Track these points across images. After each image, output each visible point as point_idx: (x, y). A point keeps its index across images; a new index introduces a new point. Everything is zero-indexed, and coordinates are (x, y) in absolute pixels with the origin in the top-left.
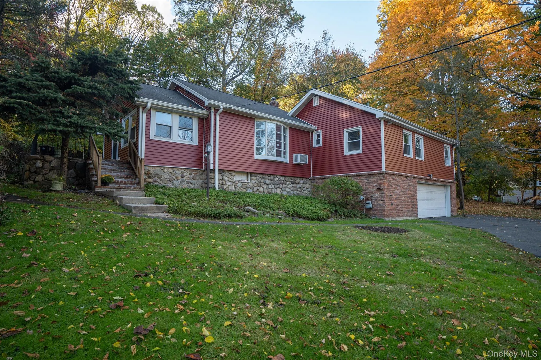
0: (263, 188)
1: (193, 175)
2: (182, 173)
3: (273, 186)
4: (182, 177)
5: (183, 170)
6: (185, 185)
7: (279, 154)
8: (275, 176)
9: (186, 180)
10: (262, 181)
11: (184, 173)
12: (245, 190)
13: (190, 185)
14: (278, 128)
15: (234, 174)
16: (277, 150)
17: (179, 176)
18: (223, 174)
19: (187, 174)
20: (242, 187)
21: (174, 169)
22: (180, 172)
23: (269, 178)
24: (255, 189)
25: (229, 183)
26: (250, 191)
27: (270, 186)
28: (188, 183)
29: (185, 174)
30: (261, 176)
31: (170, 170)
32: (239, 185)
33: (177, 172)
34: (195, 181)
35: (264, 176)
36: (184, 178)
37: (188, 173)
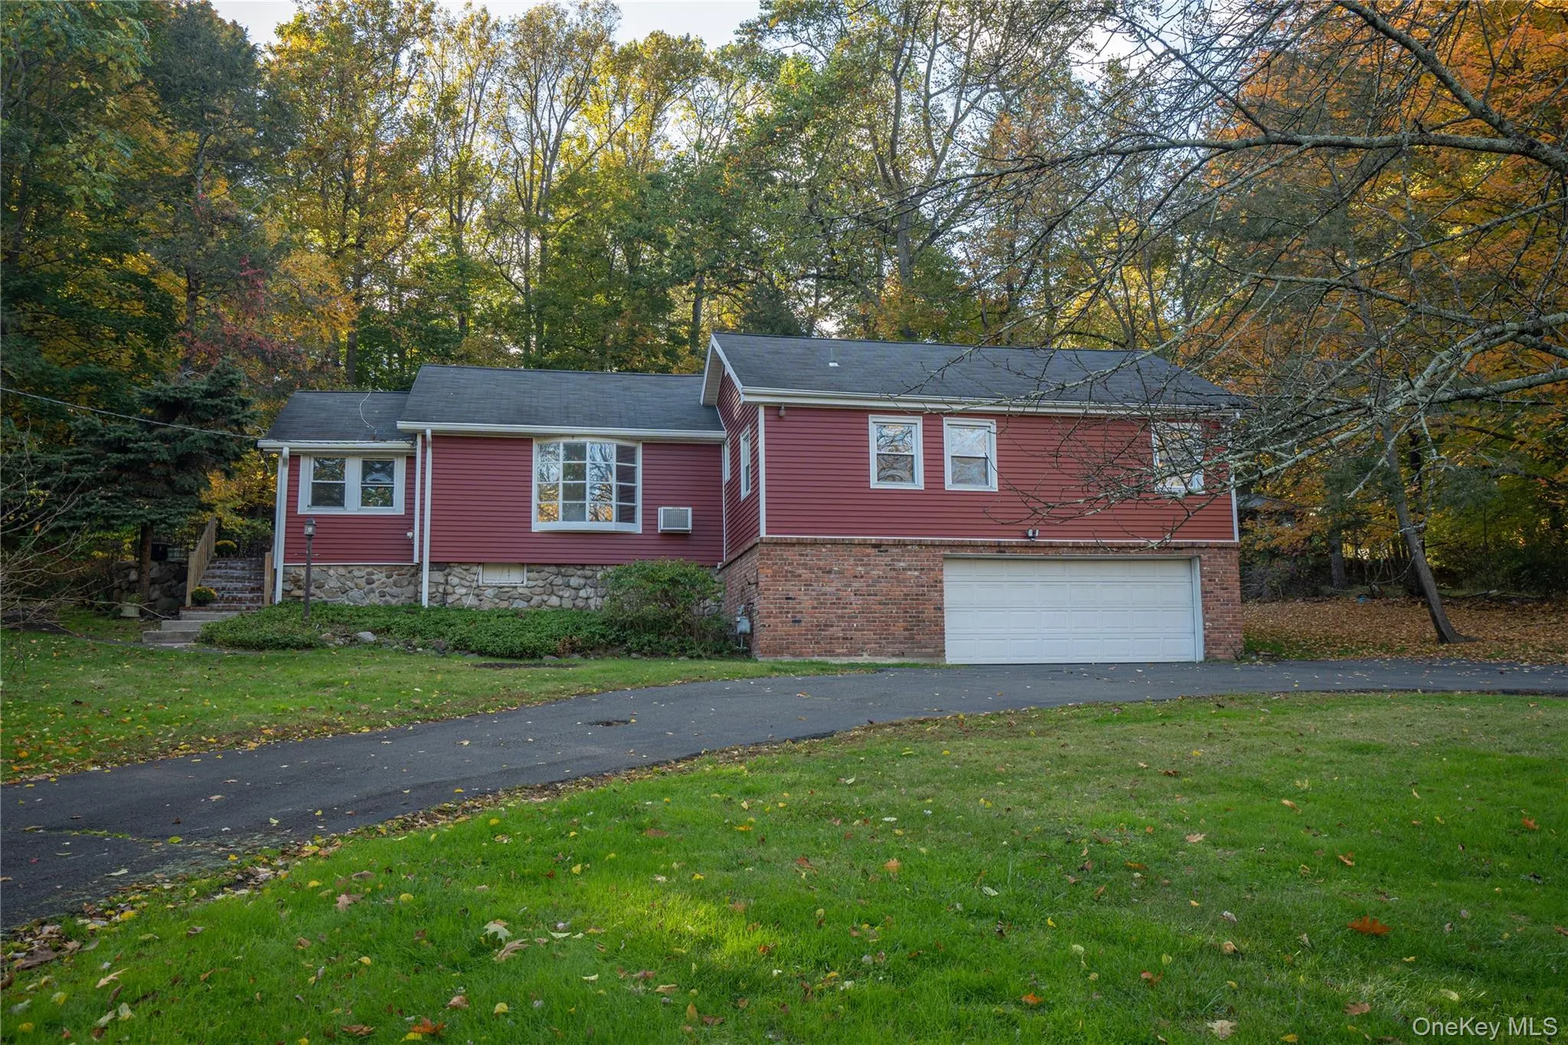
0: (561, 597)
1: (395, 577)
2: (370, 574)
3: (589, 590)
4: (370, 582)
5: (369, 570)
6: (375, 599)
7: (626, 515)
8: (599, 568)
9: (378, 588)
10: (559, 581)
11: (373, 574)
12: (504, 605)
13: (388, 598)
14: (625, 454)
15: (474, 569)
16: (620, 507)
17: (362, 582)
18: (448, 570)
19: (379, 577)
20: (496, 596)
21: (351, 568)
22: (363, 574)
23: (579, 573)
24: (536, 600)
25: (464, 591)
26: (520, 604)
27: (582, 593)
28: (383, 595)
29: (375, 577)
30: (553, 569)
31: (342, 571)
32: (490, 592)
33: (356, 573)
34: (399, 590)
35: (563, 570)
36: (374, 586)
37: (384, 575)
